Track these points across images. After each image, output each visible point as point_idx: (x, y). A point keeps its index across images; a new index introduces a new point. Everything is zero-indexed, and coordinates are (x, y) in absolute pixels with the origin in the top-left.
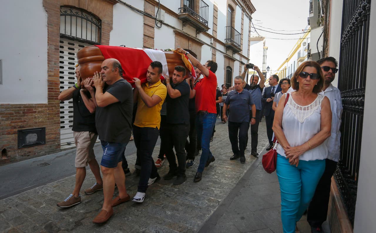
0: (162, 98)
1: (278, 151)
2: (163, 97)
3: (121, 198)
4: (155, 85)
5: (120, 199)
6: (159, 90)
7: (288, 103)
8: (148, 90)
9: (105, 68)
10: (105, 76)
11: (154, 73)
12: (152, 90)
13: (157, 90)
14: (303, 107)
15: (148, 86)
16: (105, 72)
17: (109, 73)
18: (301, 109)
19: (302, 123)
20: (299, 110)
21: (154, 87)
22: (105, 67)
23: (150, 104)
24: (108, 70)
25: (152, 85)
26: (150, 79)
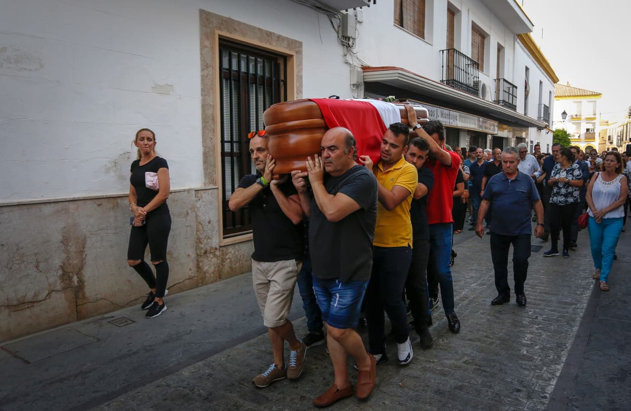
0: (410, 190)
1: (589, 214)
2: (413, 187)
3: (339, 388)
4: (396, 167)
5: (338, 390)
6: (403, 177)
7: (597, 179)
8: (384, 176)
9: (332, 148)
10: (331, 163)
11: (396, 144)
12: (391, 176)
13: (400, 176)
14: (607, 183)
15: (382, 168)
16: (333, 155)
17: (339, 157)
18: (606, 184)
19: (605, 194)
20: (604, 185)
21: (395, 169)
22: (332, 146)
23: (390, 204)
24: (337, 152)
25: (389, 168)
26: (389, 157)
